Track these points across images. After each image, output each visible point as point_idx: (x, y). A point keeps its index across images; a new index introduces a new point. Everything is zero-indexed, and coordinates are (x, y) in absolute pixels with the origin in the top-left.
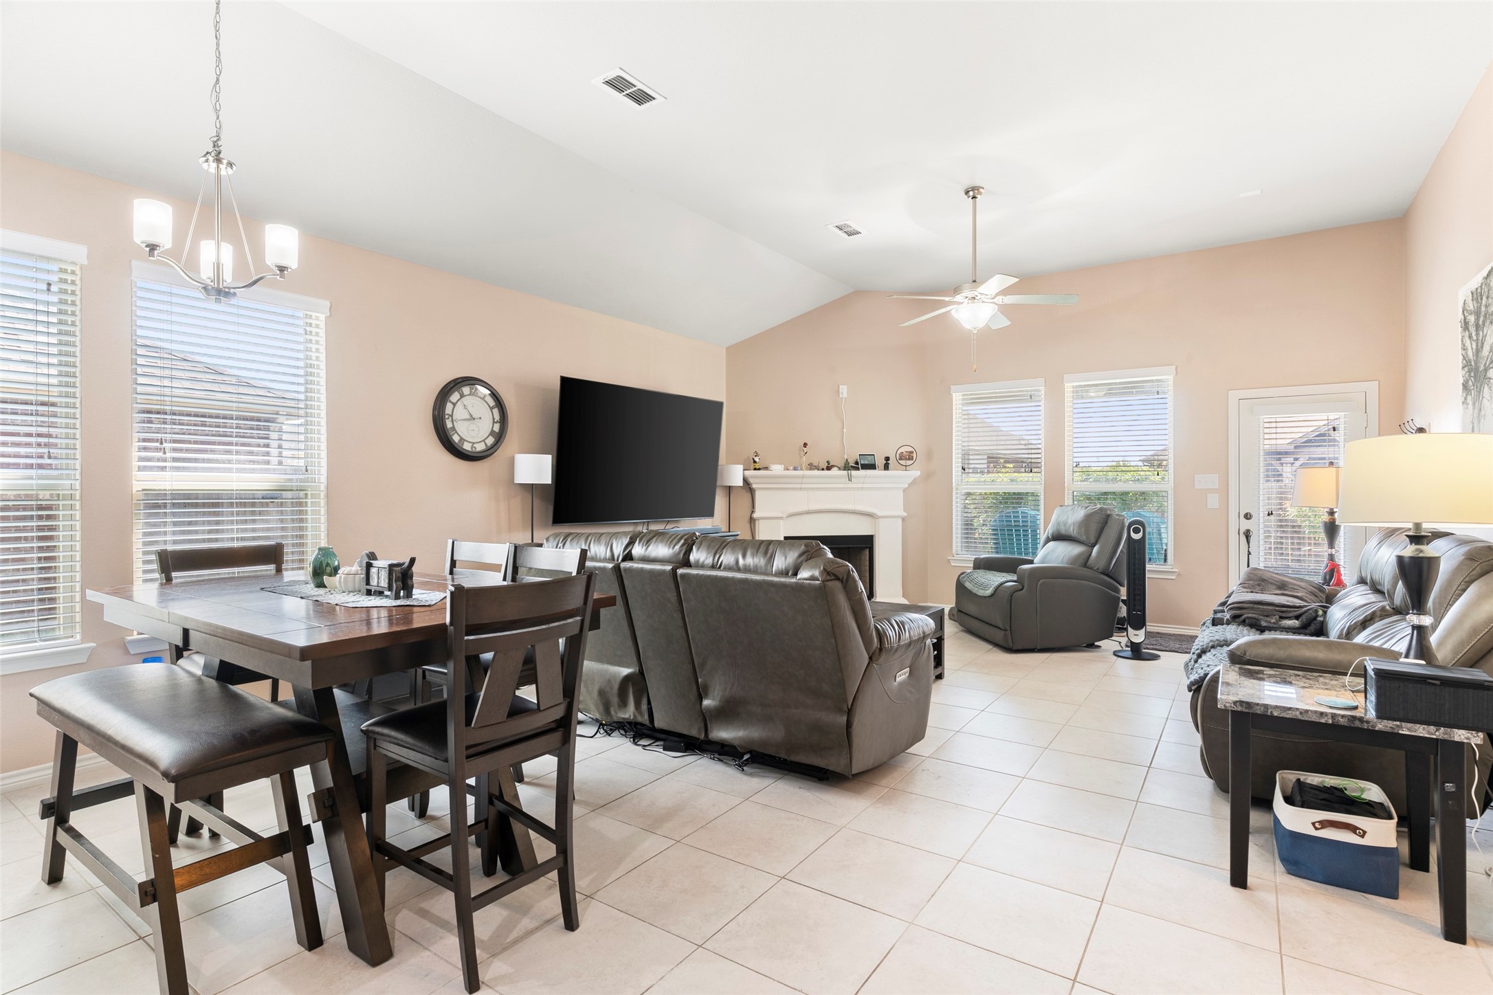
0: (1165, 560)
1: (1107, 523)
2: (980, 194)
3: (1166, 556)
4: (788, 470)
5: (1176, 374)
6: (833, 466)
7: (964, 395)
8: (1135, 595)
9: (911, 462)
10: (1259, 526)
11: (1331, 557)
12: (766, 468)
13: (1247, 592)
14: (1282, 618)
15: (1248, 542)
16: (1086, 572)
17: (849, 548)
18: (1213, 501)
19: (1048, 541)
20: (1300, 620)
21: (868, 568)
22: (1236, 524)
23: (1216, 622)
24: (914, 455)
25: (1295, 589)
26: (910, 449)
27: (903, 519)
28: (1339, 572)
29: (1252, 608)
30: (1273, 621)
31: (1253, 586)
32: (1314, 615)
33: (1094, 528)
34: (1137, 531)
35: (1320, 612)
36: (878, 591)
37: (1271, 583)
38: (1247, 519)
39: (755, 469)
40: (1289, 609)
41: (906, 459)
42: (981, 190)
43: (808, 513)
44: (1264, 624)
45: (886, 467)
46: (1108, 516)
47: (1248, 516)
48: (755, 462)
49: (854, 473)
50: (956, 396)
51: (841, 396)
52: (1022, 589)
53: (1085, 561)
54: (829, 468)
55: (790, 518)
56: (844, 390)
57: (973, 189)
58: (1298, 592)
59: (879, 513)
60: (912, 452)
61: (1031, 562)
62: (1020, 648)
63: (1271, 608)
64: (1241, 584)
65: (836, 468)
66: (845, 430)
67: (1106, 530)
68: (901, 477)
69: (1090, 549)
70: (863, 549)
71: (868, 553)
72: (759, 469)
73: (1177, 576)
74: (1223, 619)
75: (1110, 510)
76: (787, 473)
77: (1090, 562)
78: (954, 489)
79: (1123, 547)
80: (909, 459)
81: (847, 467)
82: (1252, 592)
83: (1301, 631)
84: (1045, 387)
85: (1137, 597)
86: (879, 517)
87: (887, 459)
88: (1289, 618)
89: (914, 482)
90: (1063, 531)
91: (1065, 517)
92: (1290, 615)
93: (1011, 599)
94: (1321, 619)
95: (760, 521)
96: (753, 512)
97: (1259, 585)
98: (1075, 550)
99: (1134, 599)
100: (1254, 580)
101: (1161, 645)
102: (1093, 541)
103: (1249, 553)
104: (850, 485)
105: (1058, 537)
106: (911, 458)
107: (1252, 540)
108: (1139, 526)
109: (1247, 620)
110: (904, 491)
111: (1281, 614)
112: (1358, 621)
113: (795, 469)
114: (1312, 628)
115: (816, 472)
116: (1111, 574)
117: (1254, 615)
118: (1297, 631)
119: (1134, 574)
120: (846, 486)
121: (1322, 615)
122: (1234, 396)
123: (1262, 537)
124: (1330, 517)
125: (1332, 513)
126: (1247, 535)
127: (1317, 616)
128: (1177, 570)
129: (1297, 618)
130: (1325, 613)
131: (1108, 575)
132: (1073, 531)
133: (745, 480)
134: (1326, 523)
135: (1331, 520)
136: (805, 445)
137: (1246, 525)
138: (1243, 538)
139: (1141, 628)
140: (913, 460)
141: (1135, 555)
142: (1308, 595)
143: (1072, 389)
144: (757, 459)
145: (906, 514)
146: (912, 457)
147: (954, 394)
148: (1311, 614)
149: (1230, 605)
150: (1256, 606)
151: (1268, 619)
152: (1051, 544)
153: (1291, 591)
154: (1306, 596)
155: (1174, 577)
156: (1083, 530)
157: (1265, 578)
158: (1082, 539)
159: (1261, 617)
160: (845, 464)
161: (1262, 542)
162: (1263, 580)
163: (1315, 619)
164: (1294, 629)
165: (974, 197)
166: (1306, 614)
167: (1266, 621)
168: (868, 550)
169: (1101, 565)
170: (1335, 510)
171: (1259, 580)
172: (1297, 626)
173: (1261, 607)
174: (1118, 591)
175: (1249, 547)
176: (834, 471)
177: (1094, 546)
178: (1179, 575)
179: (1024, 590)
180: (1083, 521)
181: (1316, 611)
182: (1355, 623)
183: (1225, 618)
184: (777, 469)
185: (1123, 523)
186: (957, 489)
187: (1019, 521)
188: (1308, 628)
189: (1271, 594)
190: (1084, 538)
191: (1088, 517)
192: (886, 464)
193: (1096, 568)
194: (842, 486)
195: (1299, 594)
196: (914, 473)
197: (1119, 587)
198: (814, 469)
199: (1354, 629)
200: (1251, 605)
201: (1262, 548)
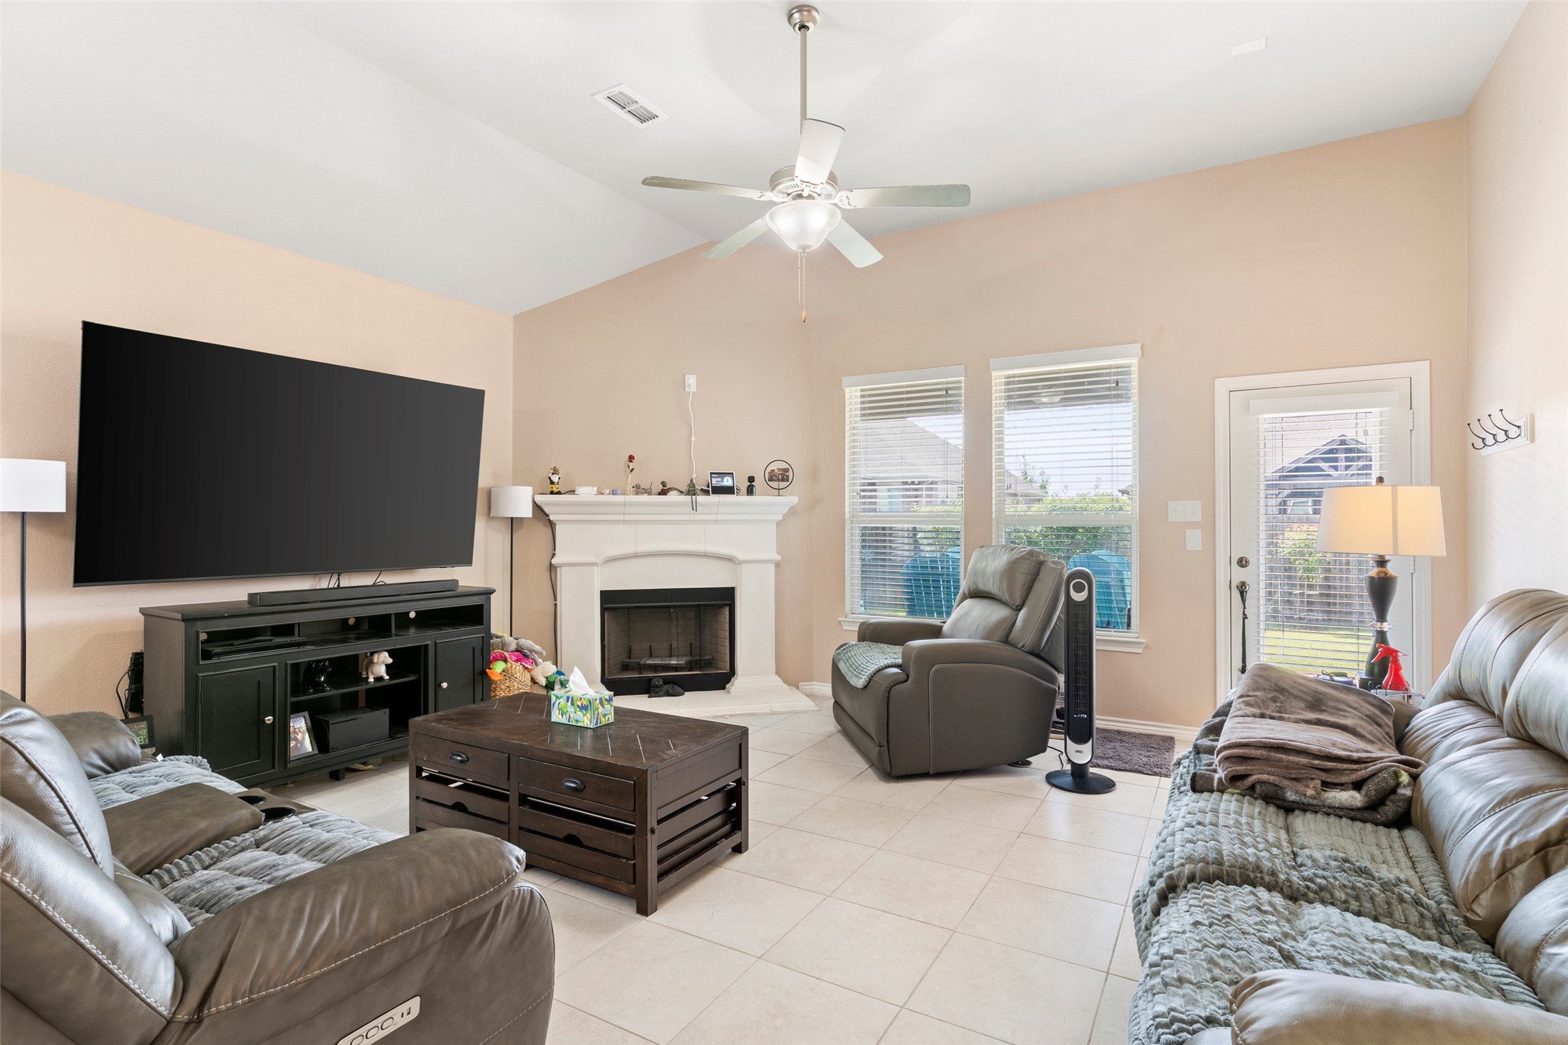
0: (1129, 625)
1: (1038, 575)
2: (814, 21)
3: (1129, 618)
4: (602, 494)
5: (1143, 355)
6: (671, 489)
7: (862, 391)
8: (1077, 689)
9: (785, 484)
10: (1257, 577)
11: (1381, 637)
12: (573, 492)
13: (1254, 716)
14: (1326, 785)
15: (1243, 601)
16: (1006, 651)
17: (699, 605)
18: (1194, 541)
19: (964, 598)
20: (1363, 792)
21: (727, 634)
22: (1225, 574)
23: (1199, 783)
24: (790, 474)
25: (1339, 710)
26: (785, 466)
27: (777, 565)
28: (1396, 661)
29: (1267, 760)
30: (1310, 792)
31: (1263, 701)
32: (1392, 782)
33: (1020, 580)
34: (1079, 588)
35: (1405, 778)
36: (739, 667)
37: (1296, 697)
38: (1242, 566)
39: (552, 493)
40: (1340, 766)
41: (778, 480)
42: (814, 13)
43: (636, 556)
44: (1291, 796)
45: (750, 491)
46: (1041, 563)
47: (1243, 563)
48: (552, 483)
49: (701, 499)
50: (851, 392)
51: (687, 390)
52: (906, 681)
53: (1005, 634)
54: (664, 492)
55: (611, 564)
56: (691, 380)
57: (800, 8)
58: (1346, 717)
59: (740, 556)
60: (787, 470)
61: (936, 632)
62: (903, 773)
63: (1303, 760)
64: (1241, 696)
65: (674, 493)
66: (693, 439)
67: (1037, 586)
68: (771, 505)
69: (1014, 613)
70: (723, 606)
71: (727, 613)
72: (559, 493)
73: (1144, 649)
74: (1212, 779)
75: (1044, 555)
76: (600, 498)
77: (1013, 635)
78: (848, 522)
79: (1061, 611)
80: (783, 480)
81: (691, 491)
82: (1262, 716)
83: (1366, 815)
84: (966, 376)
85: (1081, 693)
86: (741, 562)
87: (751, 479)
88: (1341, 786)
89: (793, 511)
90: (981, 586)
91: (984, 564)
92: (1343, 779)
93: (888, 697)
94: (1408, 792)
95: (562, 568)
96: (554, 555)
97: (1274, 700)
98: (997, 613)
99: (1076, 695)
100: (1264, 690)
101: (1120, 759)
102: (1018, 602)
103: (1245, 617)
104: (697, 517)
105: (977, 594)
106: (785, 479)
107: (1249, 597)
108: (1081, 581)
109: (1258, 787)
110: (779, 524)
111: (1324, 776)
112: (1527, 843)
113: (614, 493)
114: (1389, 810)
115: (644, 498)
116: (1042, 654)
117: (1272, 778)
118: (1359, 815)
119: (1076, 655)
120: (692, 517)
121: (1409, 784)
122: (1222, 386)
123: (1263, 593)
124: (1380, 569)
125: (1382, 562)
126: (1242, 589)
127: (1398, 785)
128: (1144, 641)
129: (1357, 786)
130: (1415, 778)
131: (1038, 656)
132: (992, 587)
133: (537, 508)
134: (1372, 578)
135: (1382, 575)
136: (631, 458)
137: (1240, 575)
138: (1236, 595)
139: (1086, 741)
140: (788, 481)
141: (1077, 625)
142: (1364, 724)
143: (1004, 380)
144: (555, 478)
145: (779, 558)
146: (788, 476)
147: (847, 390)
148: (1385, 780)
149: (1225, 748)
150: (1275, 755)
151: (1300, 787)
152: (968, 602)
153: (1332, 714)
154: (1361, 726)
155: (1140, 651)
156: (1005, 584)
157: (1285, 686)
158: (1004, 598)
159: (1286, 782)
160: (689, 486)
161: (1262, 601)
162: (1282, 690)
163: (1393, 791)
164: (1352, 810)
165: (803, 27)
166: (1376, 780)
167: (1297, 792)
168: (727, 608)
169: (1028, 640)
170: (1387, 558)
171: (1276, 691)
172: (1359, 804)
173: (1284, 757)
174: (1053, 680)
175: (1245, 608)
176: (673, 497)
177: (1020, 610)
178: (1147, 647)
179: (908, 683)
180: (1005, 571)
181: (1396, 775)
182: (1520, 847)
183: (1216, 776)
184: (586, 493)
185: (1061, 575)
186: (852, 522)
187: (938, 568)
188: (1381, 810)
189: (1297, 721)
190: (1006, 597)
191: (1012, 566)
192: (750, 485)
193: (1020, 645)
194: (686, 517)
195: (1348, 722)
196: (789, 500)
197: (1056, 673)
198: (642, 493)
199: (1519, 862)
200: (1263, 753)
201: (1262, 610)
